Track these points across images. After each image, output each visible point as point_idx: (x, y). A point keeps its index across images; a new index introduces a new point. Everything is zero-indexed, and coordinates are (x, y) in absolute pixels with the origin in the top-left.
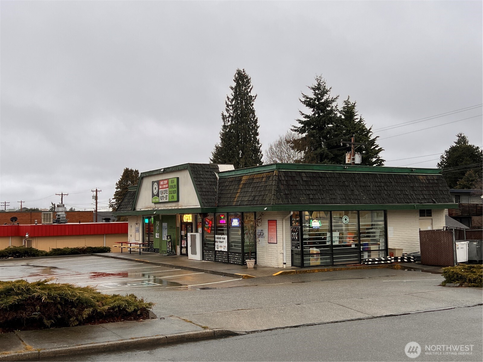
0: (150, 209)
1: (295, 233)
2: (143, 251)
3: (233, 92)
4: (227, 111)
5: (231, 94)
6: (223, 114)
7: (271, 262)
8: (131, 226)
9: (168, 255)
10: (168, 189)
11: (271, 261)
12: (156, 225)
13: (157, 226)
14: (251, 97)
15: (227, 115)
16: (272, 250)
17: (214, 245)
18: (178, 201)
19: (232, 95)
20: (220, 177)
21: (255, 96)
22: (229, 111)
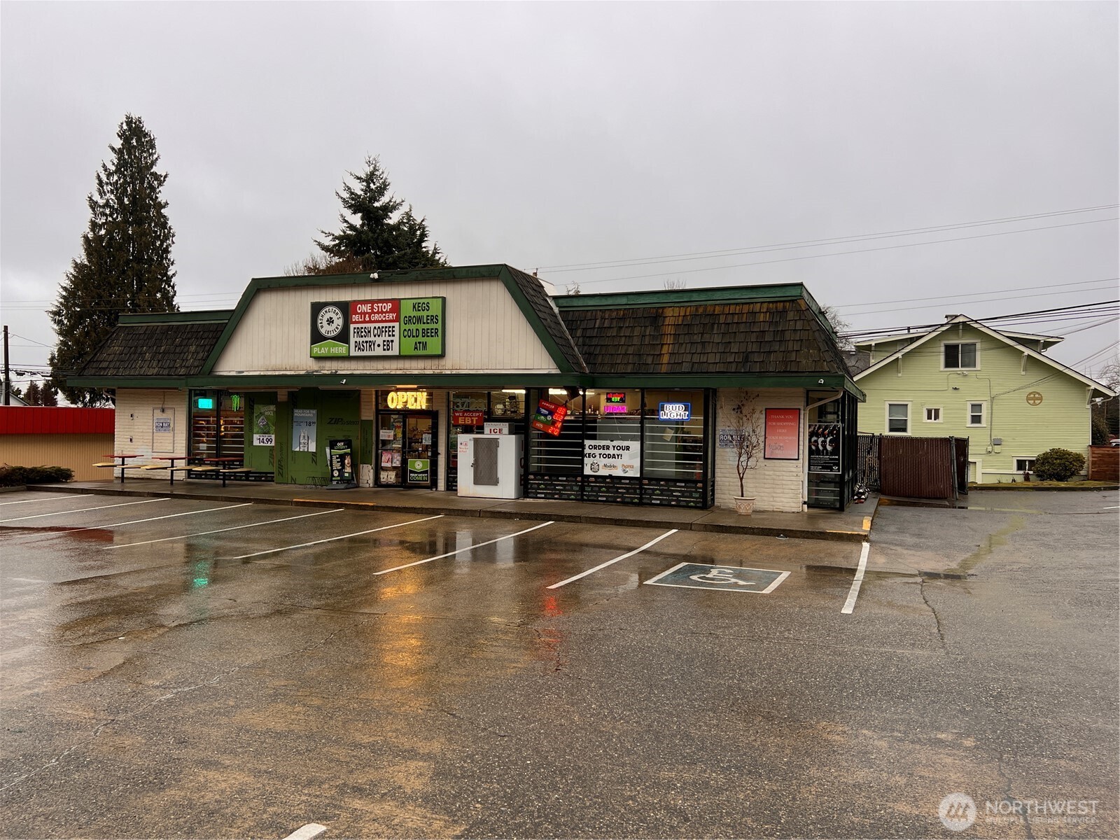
0: (288, 373)
1: (826, 438)
3: (114, 159)
4: (102, 193)
5: (111, 160)
6: (90, 198)
7: (772, 499)
8: (132, 416)
10: (396, 325)
11: (773, 497)
12: (255, 415)
13: (258, 417)
14: (156, 176)
15: (102, 202)
16: (778, 473)
17: (582, 462)
18: (442, 356)
19: (114, 164)
20: (559, 307)
21: (164, 174)
22: (105, 195)
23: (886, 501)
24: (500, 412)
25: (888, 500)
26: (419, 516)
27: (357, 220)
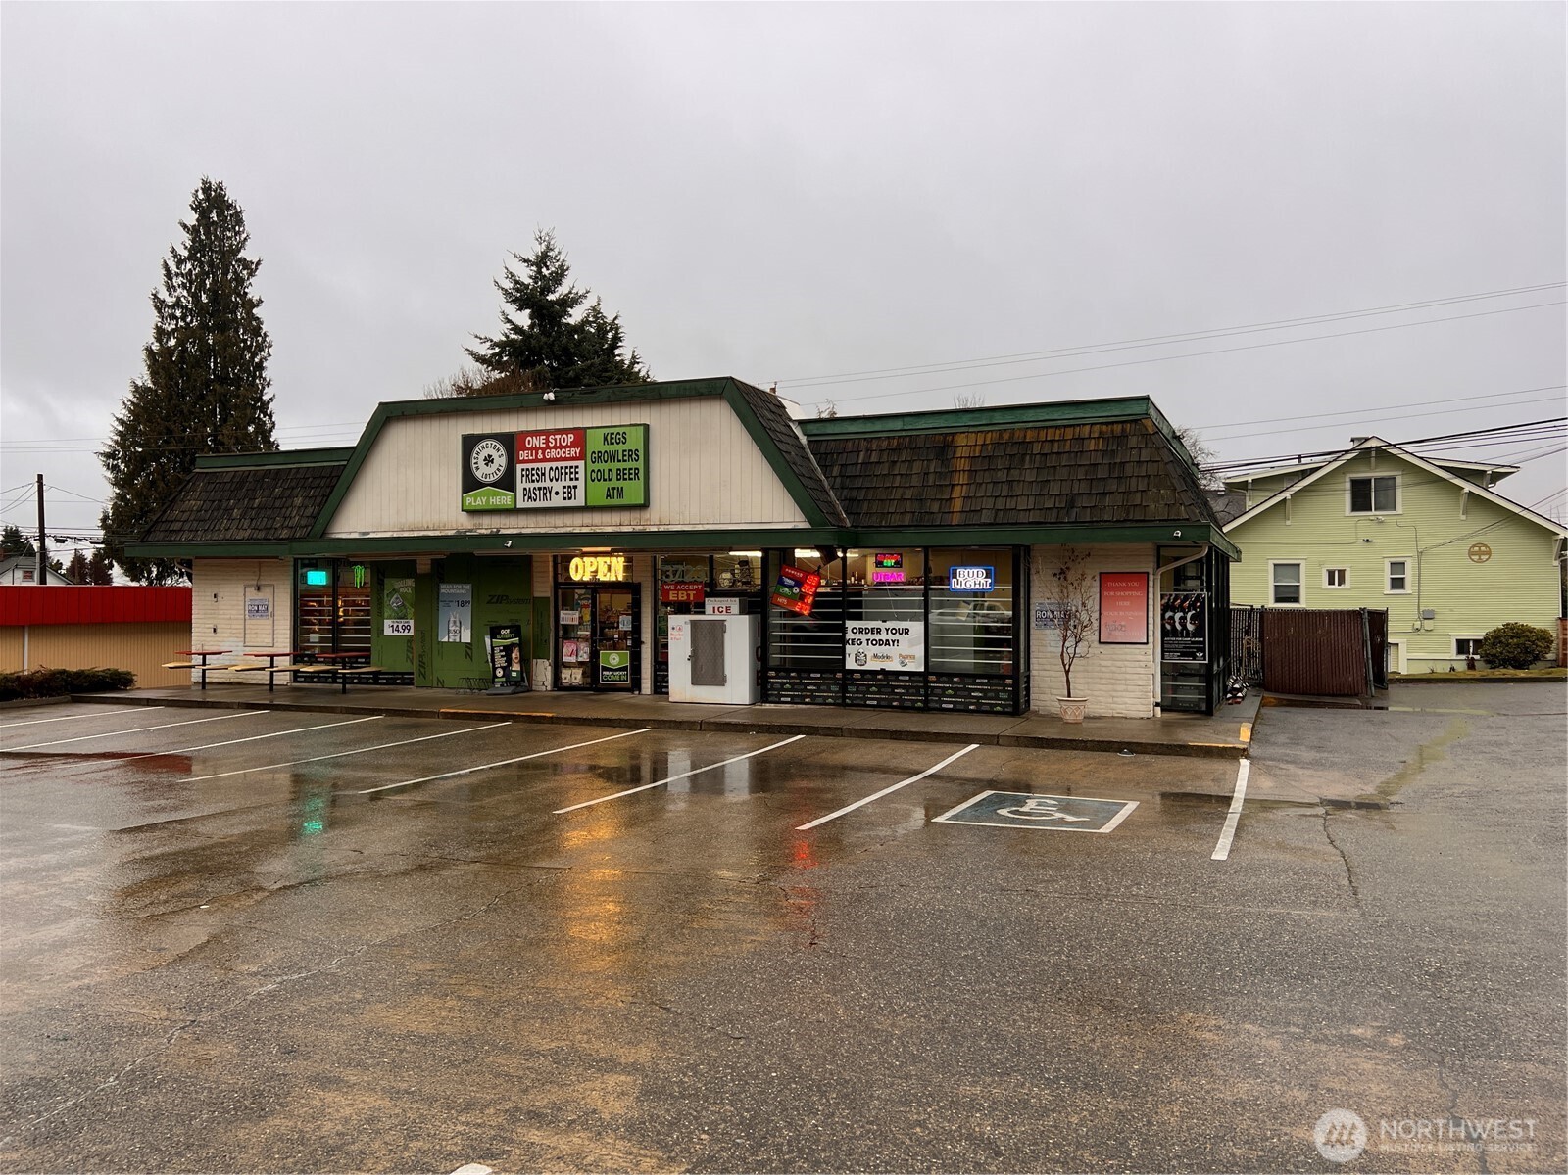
1: (1185, 613)
2: (295, 681)
3: (187, 240)
4: (170, 288)
5: (182, 241)
6: (155, 295)
7: (1110, 700)
8: (215, 596)
9: (515, 693)
10: (581, 464)
11: (1113, 697)
12: (386, 592)
13: (390, 595)
14: (246, 264)
15: (170, 300)
16: (1119, 663)
17: (842, 652)
18: (645, 506)
19: (186, 248)
20: (808, 435)
21: (255, 261)
22: (175, 291)
23: (1272, 700)
24: (726, 583)
25: (1275, 699)
26: (616, 730)
27: (523, 319)
